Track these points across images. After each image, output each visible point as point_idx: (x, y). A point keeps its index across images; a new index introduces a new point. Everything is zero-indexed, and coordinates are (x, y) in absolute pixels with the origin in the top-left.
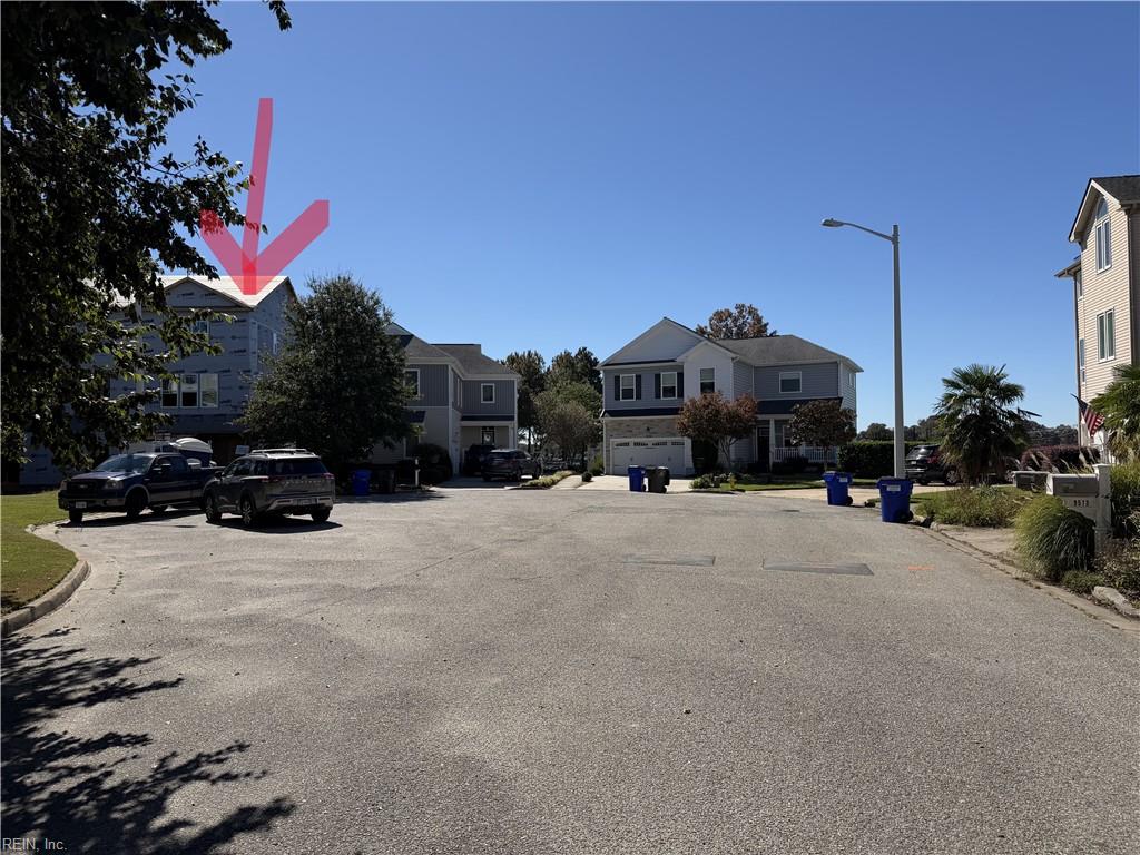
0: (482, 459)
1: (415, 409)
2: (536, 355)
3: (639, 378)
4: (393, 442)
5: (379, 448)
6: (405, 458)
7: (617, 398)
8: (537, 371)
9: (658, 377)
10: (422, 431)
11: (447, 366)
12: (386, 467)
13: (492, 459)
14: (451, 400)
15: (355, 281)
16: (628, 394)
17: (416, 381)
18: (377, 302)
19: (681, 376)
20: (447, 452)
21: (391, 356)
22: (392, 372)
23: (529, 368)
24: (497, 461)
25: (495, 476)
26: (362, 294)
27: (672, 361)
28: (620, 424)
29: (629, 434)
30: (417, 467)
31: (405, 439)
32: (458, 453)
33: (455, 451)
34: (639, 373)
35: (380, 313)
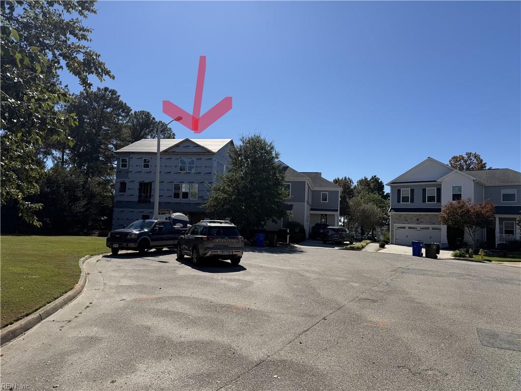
0: (321, 231)
1: (289, 203)
2: (349, 179)
3: (412, 191)
4: (277, 220)
5: (269, 222)
6: (282, 228)
7: (399, 201)
8: (349, 187)
9: (424, 190)
10: (292, 215)
11: (305, 182)
12: (273, 232)
13: (328, 232)
14: (306, 199)
15: (262, 137)
16: (405, 199)
17: (289, 189)
18: (272, 148)
19: (439, 190)
20: (303, 226)
21: (278, 175)
22: (278, 183)
23: (345, 186)
24: (331, 233)
25: (330, 241)
26: (265, 144)
27: (435, 181)
28: (400, 216)
29: (406, 222)
30: (288, 234)
31: (282, 218)
32: (308, 227)
33: (307, 226)
34: (413, 188)
35: (274, 153)
